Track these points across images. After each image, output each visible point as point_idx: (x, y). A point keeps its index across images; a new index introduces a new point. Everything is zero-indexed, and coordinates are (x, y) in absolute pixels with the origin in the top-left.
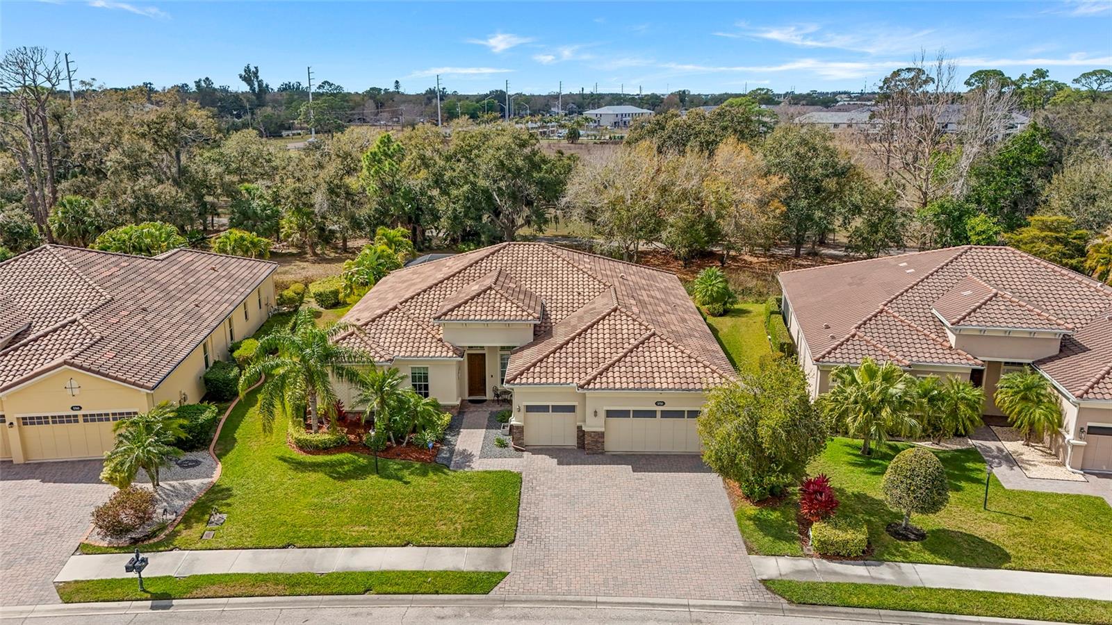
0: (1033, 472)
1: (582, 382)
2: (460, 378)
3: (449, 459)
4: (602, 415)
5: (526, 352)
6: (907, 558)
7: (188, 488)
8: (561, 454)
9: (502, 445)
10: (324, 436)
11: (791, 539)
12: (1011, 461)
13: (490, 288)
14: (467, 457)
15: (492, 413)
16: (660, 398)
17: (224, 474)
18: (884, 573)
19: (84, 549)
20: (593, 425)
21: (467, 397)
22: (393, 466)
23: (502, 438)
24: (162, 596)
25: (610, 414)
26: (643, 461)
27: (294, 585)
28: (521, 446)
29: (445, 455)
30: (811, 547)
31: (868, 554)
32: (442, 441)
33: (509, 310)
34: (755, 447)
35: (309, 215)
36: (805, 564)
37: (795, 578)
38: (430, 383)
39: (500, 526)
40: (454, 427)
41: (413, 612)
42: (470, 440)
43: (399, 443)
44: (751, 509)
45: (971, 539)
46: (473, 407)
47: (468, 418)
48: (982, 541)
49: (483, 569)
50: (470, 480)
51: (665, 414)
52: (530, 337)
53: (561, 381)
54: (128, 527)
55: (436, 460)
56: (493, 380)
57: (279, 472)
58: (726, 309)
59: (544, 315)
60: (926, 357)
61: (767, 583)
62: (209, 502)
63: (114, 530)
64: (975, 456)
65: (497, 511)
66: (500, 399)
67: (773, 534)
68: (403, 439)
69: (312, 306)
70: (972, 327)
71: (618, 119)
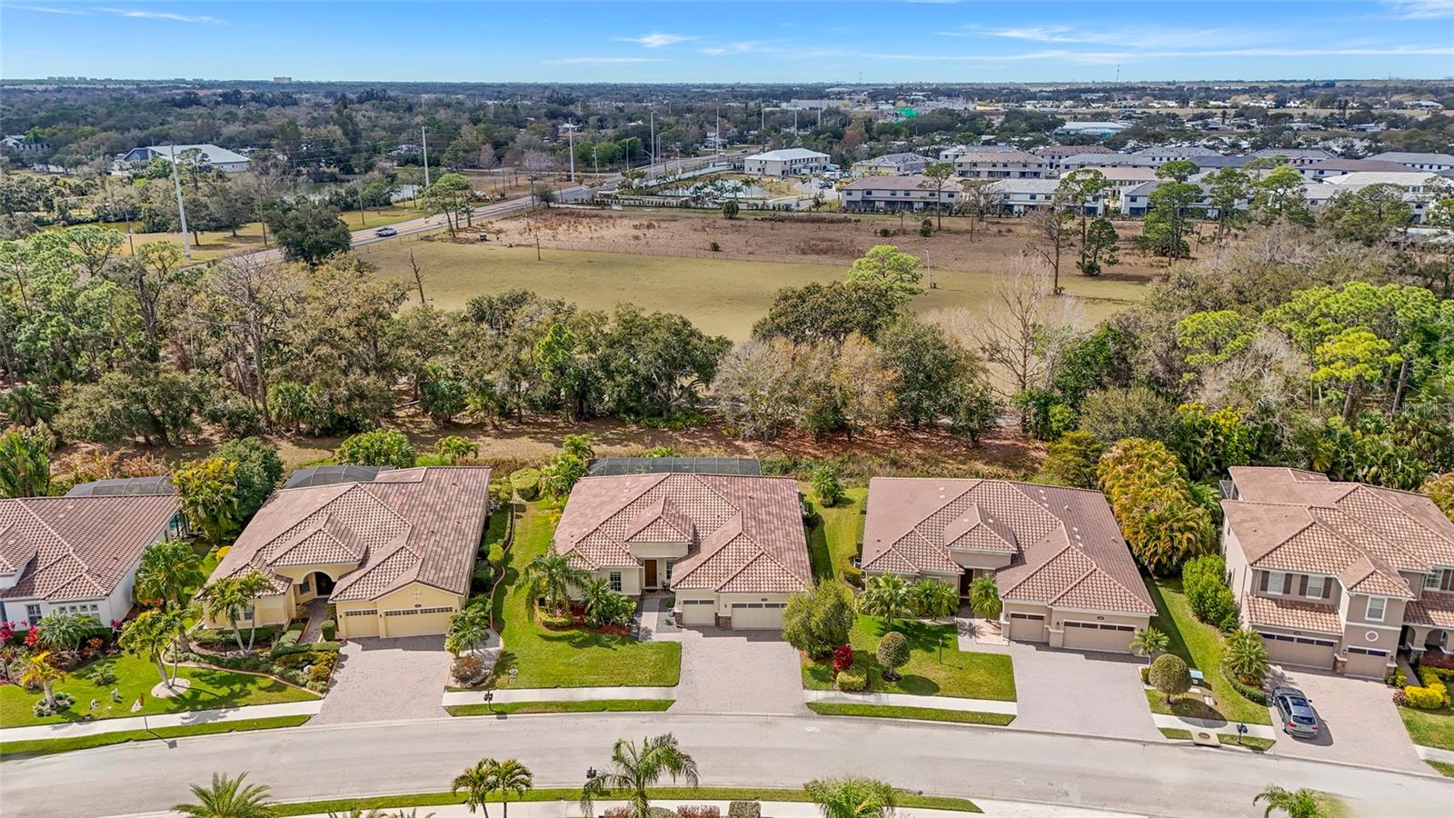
0: (982, 640)
1: (718, 588)
2: (640, 577)
3: (638, 633)
4: (730, 607)
5: (684, 564)
6: (886, 691)
7: (489, 653)
8: (706, 630)
9: (669, 623)
10: (560, 620)
11: (827, 681)
12: (972, 631)
13: (660, 518)
14: (648, 632)
15: (661, 600)
16: (765, 596)
17: (505, 644)
18: (870, 699)
19: (448, 689)
20: (724, 613)
21: (644, 587)
22: (605, 638)
23: (669, 618)
24: (502, 712)
25: (734, 606)
26: (755, 634)
27: (566, 707)
28: (680, 622)
29: (635, 631)
30: (836, 686)
31: (867, 688)
32: (632, 621)
33: (673, 535)
34: (809, 631)
35: (491, 396)
36: (832, 694)
37: (824, 702)
38: (622, 582)
39: (670, 675)
40: (638, 611)
41: (629, 720)
42: (649, 620)
43: (607, 623)
44: (811, 664)
45: (925, 680)
46: (649, 596)
47: (646, 604)
48: (930, 681)
49: (662, 698)
50: (651, 647)
51: (767, 606)
52: (686, 552)
53: (705, 586)
54: (469, 677)
55: (630, 635)
56: (661, 576)
57: (538, 643)
58: (836, 500)
59: (696, 534)
60: (932, 566)
61: (809, 705)
62: (504, 662)
63: (462, 679)
64: (953, 629)
65: (668, 667)
66: (666, 589)
67: (819, 678)
68: (607, 620)
69: (517, 499)
70: (958, 548)
71: (787, 167)
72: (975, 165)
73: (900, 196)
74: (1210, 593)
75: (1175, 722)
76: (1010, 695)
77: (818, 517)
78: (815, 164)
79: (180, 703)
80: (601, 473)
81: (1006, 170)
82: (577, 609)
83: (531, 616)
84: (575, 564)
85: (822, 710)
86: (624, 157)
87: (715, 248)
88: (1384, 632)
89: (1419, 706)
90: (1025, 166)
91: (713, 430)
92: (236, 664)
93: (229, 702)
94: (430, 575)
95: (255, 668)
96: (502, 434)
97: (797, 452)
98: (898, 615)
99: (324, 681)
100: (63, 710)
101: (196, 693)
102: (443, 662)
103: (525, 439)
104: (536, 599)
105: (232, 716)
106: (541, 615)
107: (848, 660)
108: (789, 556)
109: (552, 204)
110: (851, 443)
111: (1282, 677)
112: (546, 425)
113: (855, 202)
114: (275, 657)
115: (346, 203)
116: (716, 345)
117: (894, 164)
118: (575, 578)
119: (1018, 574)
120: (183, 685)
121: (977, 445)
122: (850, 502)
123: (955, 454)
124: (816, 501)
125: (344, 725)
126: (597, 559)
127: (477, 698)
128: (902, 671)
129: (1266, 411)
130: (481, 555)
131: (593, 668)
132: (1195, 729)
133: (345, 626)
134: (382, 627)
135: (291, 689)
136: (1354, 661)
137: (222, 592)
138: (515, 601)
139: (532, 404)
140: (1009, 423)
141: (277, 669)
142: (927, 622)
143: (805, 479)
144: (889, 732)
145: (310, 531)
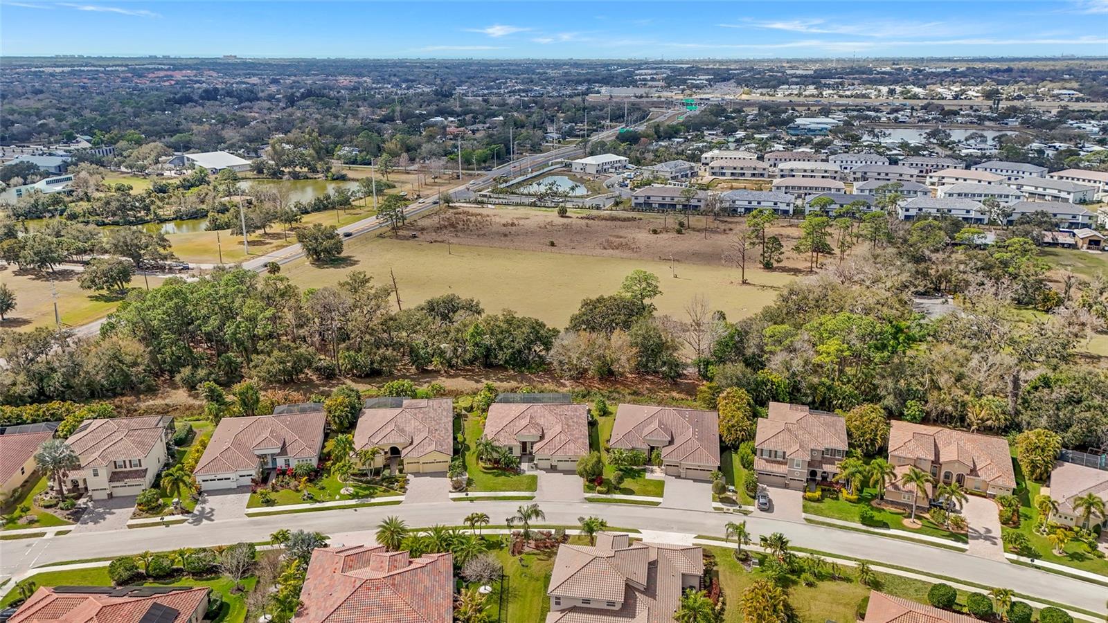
0: (655, 474)
1: (552, 454)
2: (520, 449)
3: (520, 471)
4: (556, 461)
5: (538, 444)
6: (615, 493)
7: (464, 479)
8: (547, 470)
9: (532, 467)
10: (489, 466)
11: (593, 490)
12: (652, 471)
13: (528, 425)
14: (524, 471)
15: (529, 458)
16: (570, 457)
17: (469, 475)
18: (609, 496)
19: (450, 492)
20: (554, 464)
21: (522, 453)
22: (507, 473)
23: (532, 465)
24: (472, 500)
25: (558, 461)
26: (566, 472)
27: (495, 498)
28: (537, 467)
30: (596, 491)
31: (607, 492)
32: (517, 466)
33: (534, 432)
34: (586, 470)
35: (444, 358)
36: (594, 494)
37: (591, 497)
38: (513, 451)
39: (533, 487)
40: (520, 463)
41: (522, 501)
42: (524, 466)
44: (587, 483)
45: (630, 489)
46: (524, 456)
47: (523, 459)
48: (632, 490)
49: (531, 496)
50: (526, 477)
51: (571, 461)
52: (538, 439)
53: (547, 453)
54: (457, 487)
55: (517, 472)
56: (528, 449)
57: (482, 475)
58: (605, 412)
59: (543, 431)
60: (637, 445)
61: (585, 498)
62: (470, 482)
63: (455, 488)
64: (644, 470)
65: (532, 484)
66: (531, 453)
67: (590, 489)
68: (508, 466)
69: (464, 412)
70: (648, 438)
71: (600, 168)
72: (722, 168)
73: (668, 200)
74: (745, 457)
75: (719, 505)
76: (662, 496)
77: (596, 421)
78: (619, 165)
79: (353, 496)
80: (500, 401)
81: (743, 172)
82: (497, 461)
83: (477, 464)
84: (496, 444)
85: (590, 500)
86: (493, 158)
87: (552, 244)
88: (802, 472)
89: (810, 500)
90: (755, 169)
91: (550, 374)
92: (368, 482)
93: (371, 496)
94: (439, 448)
95: (376, 483)
96: (450, 376)
97: (590, 386)
98: (622, 465)
99: (403, 489)
100: (311, 498)
101: (357, 493)
102: (446, 482)
103: (461, 379)
104: (480, 458)
105: (373, 501)
106: (481, 464)
107: (601, 482)
108: (580, 441)
109: (451, 205)
110: (616, 382)
111: (765, 489)
112: (469, 370)
113: (640, 204)
114: (383, 480)
115: (324, 205)
116: (552, 333)
117: (668, 169)
118: (494, 449)
119: (670, 448)
120: (352, 490)
121: (676, 383)
122: (611, 413)
123: (664, 388)
124: (595, 413)
125: (414, 504)
126: (503, 441)
127: (463, 495)
128: (622, 486)
129: (794, 374)
130: (455, 439)
131: (504, 485)
132: (725, 507)
133: (407, 468)
134: (422, 469)
135: (392, 491)
136: (793, 483)
137: (365, 455)
138: (470, 458)
139: (465, 363)
140: (691, 371)
141: (385, 484)
142: (635, 467)
143: (593, 401)
144: (614, 507)
145: (389, 430)
